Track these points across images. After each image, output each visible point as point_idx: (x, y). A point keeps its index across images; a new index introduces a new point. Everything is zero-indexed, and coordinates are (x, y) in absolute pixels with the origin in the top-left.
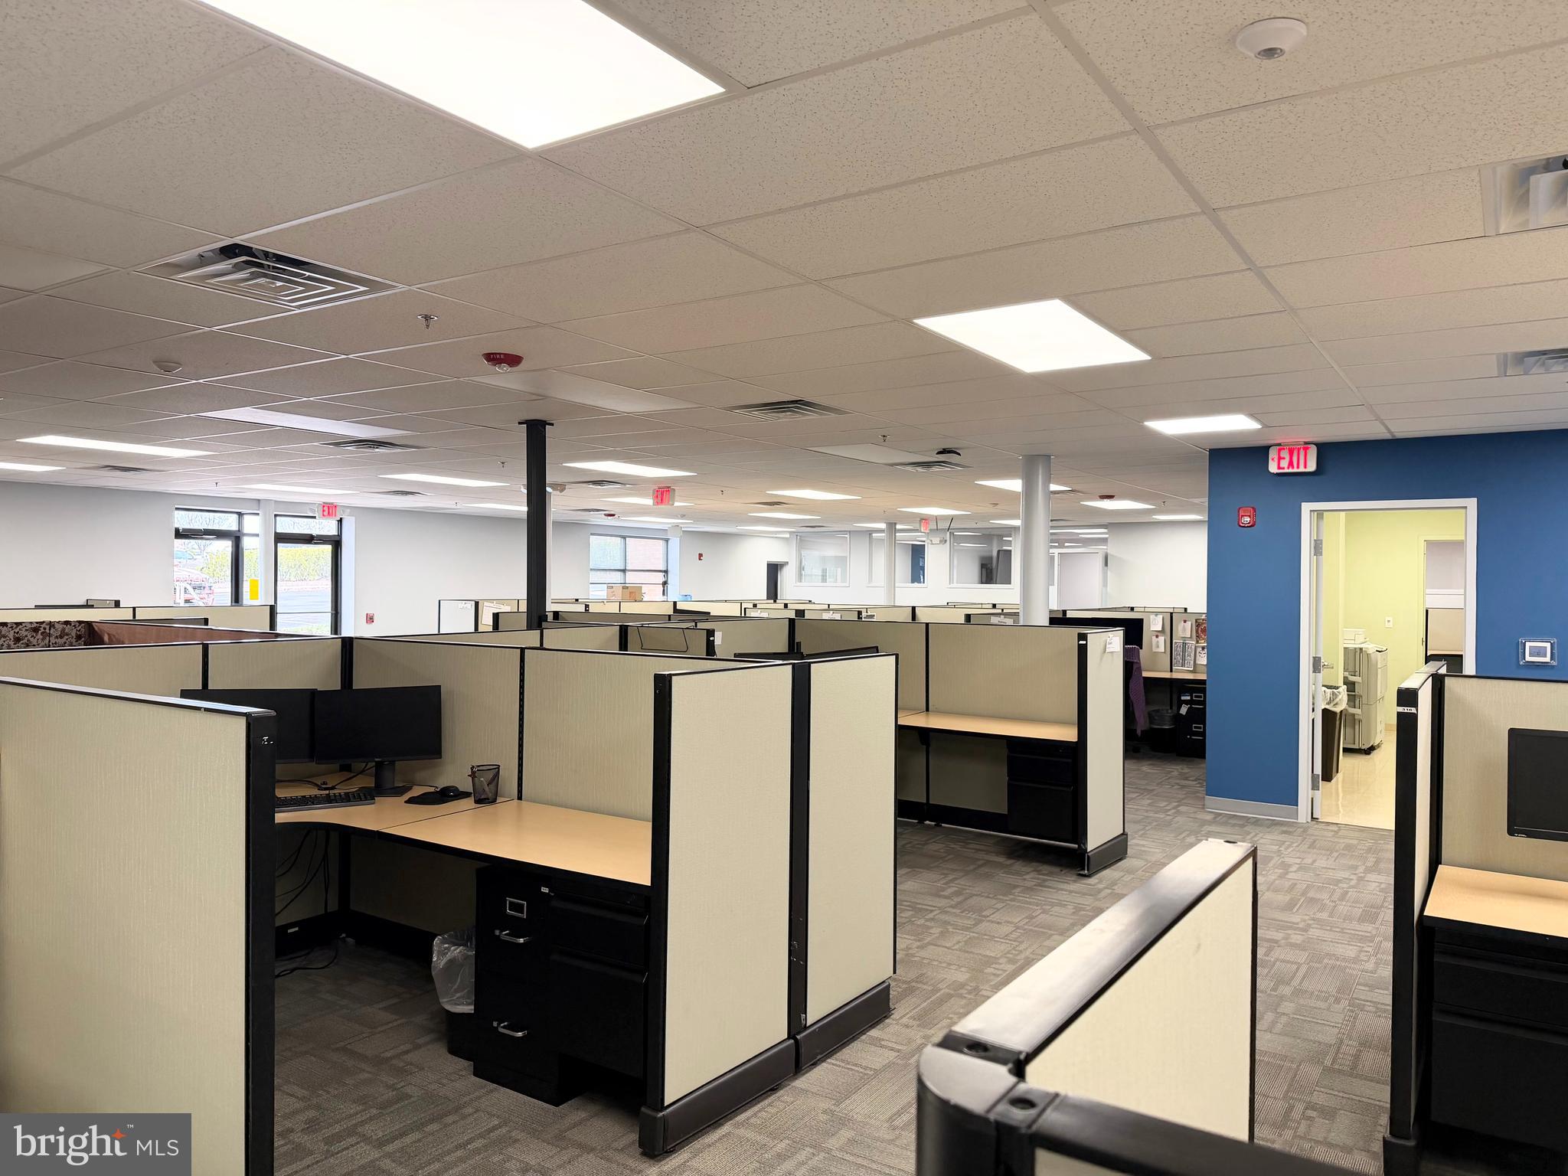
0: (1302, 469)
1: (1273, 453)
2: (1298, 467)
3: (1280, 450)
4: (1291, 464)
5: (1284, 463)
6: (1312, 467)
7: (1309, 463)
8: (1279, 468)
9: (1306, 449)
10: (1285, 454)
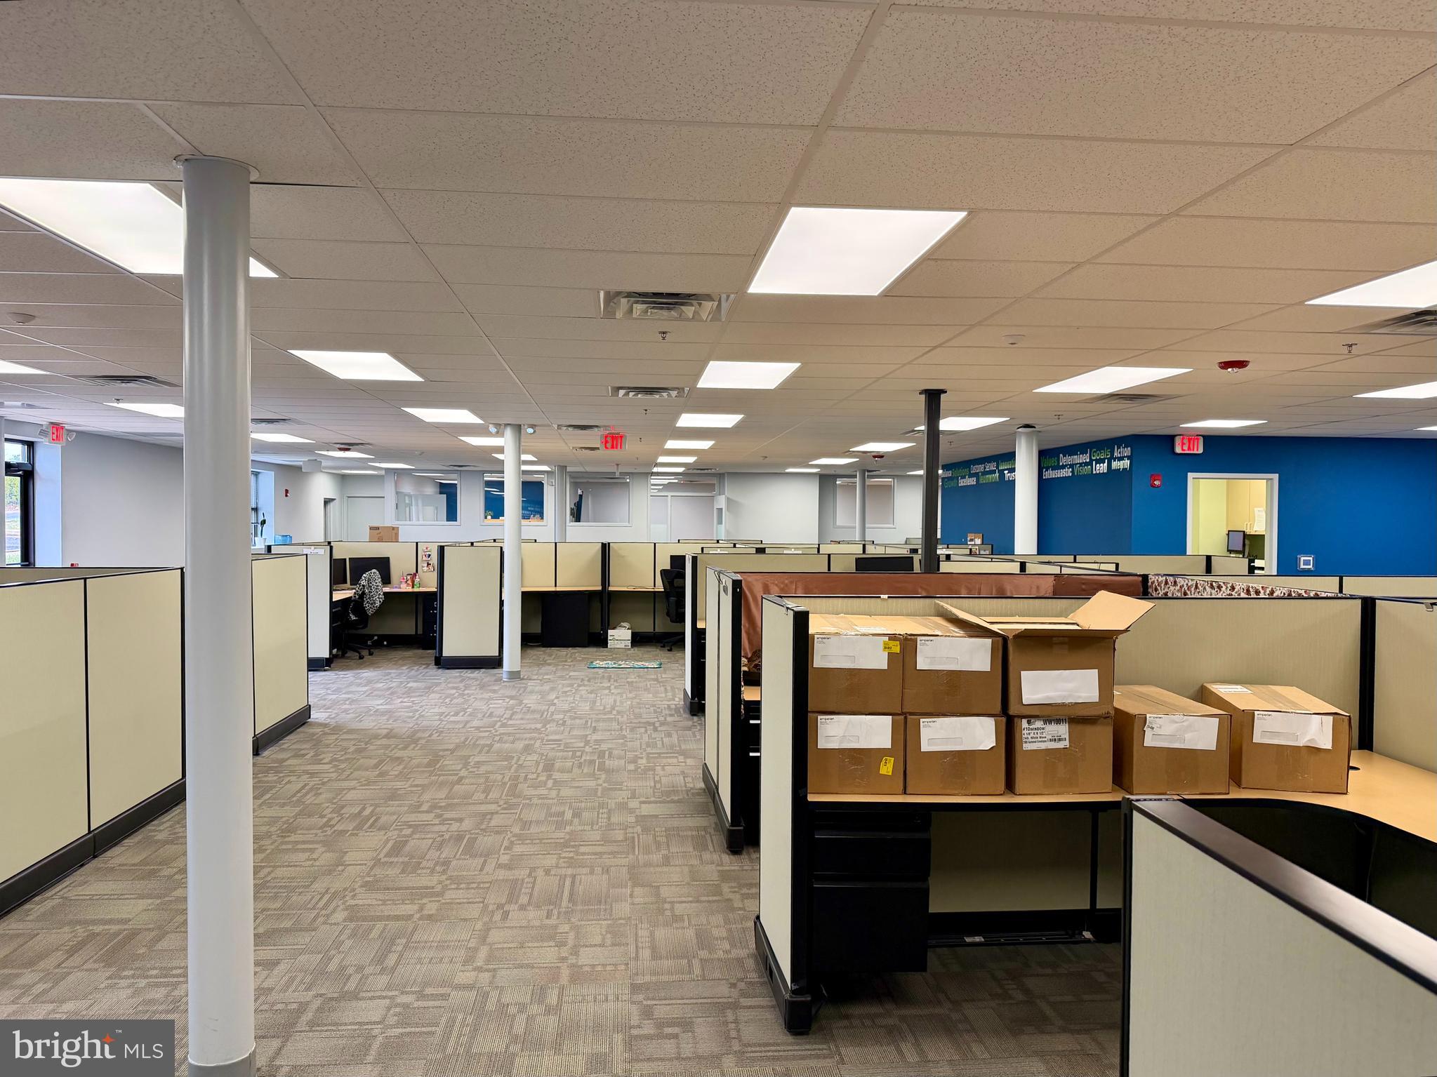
0: (1195, 452)
1: (1178, 440)
2: (1193, 450)
3: (1183, 439)
4: (1189, 449)
5: (1186, 447)
6: (1201, 451)
7: (1199, 450)
8: (1183, 450)
9: (1198, 439)
10: (1186, 441)
